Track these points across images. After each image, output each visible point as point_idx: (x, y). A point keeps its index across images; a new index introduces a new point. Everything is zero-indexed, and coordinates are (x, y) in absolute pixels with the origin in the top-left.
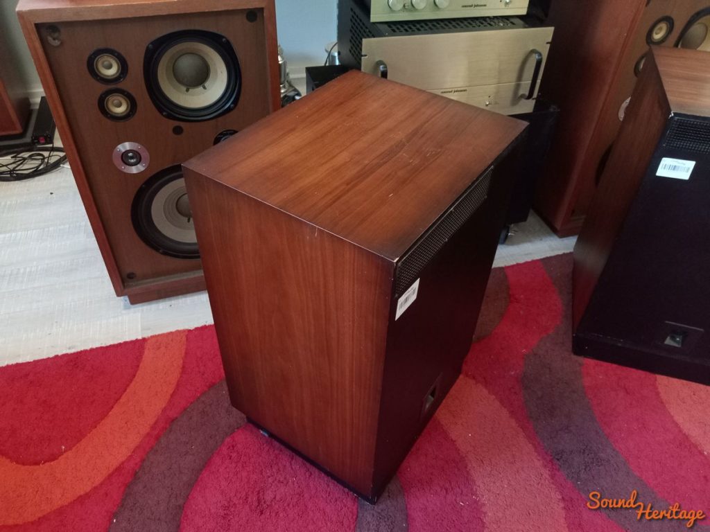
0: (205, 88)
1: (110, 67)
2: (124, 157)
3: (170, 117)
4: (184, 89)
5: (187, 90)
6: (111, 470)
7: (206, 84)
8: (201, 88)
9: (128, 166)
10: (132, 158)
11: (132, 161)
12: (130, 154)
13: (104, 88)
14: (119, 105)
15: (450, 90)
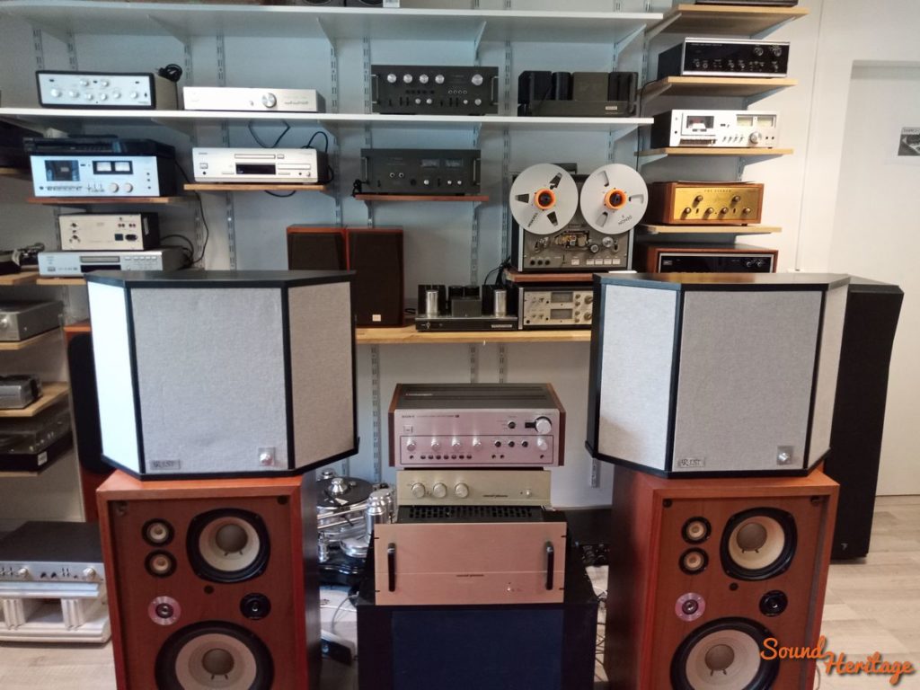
0: (241, 553)
1: (160, 533)
2: (159, 609)
3: (203, 577)
4: (223, 553)
5: (226, 554)
7: (243, 551)
8: (237, 554)
9: (159, 618)
10: (165, 610)
11: (165, 613)
12: (166, 607)
13: (150, 549)
14: (163, 564)
15: (466, 573)
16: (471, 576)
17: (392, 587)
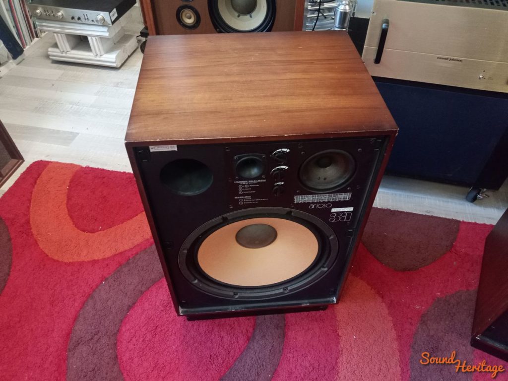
0: (251, 16)
4: (237, 14)
5: (239, 16)
6: (117, 252)
7: (253, 14)
8: (248, 16)
14: (190, 18)
15: (446, 57)
16: (450, 60)
17: (378, 60)
